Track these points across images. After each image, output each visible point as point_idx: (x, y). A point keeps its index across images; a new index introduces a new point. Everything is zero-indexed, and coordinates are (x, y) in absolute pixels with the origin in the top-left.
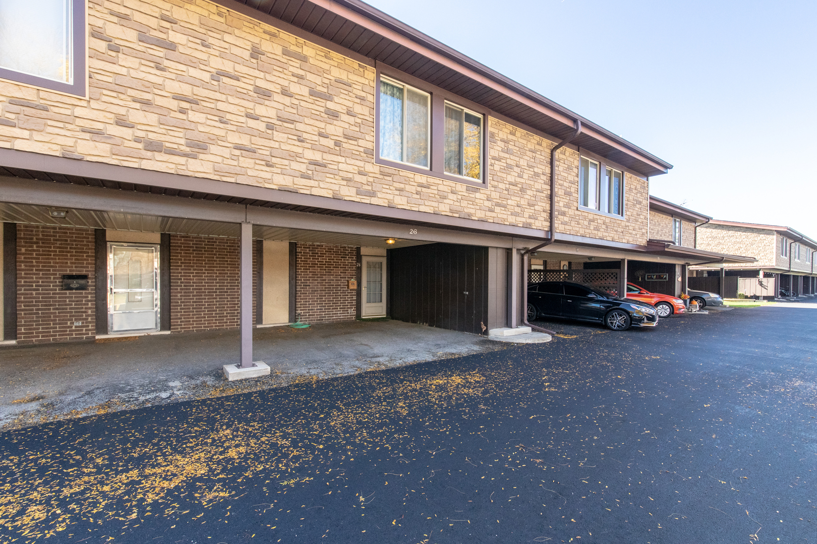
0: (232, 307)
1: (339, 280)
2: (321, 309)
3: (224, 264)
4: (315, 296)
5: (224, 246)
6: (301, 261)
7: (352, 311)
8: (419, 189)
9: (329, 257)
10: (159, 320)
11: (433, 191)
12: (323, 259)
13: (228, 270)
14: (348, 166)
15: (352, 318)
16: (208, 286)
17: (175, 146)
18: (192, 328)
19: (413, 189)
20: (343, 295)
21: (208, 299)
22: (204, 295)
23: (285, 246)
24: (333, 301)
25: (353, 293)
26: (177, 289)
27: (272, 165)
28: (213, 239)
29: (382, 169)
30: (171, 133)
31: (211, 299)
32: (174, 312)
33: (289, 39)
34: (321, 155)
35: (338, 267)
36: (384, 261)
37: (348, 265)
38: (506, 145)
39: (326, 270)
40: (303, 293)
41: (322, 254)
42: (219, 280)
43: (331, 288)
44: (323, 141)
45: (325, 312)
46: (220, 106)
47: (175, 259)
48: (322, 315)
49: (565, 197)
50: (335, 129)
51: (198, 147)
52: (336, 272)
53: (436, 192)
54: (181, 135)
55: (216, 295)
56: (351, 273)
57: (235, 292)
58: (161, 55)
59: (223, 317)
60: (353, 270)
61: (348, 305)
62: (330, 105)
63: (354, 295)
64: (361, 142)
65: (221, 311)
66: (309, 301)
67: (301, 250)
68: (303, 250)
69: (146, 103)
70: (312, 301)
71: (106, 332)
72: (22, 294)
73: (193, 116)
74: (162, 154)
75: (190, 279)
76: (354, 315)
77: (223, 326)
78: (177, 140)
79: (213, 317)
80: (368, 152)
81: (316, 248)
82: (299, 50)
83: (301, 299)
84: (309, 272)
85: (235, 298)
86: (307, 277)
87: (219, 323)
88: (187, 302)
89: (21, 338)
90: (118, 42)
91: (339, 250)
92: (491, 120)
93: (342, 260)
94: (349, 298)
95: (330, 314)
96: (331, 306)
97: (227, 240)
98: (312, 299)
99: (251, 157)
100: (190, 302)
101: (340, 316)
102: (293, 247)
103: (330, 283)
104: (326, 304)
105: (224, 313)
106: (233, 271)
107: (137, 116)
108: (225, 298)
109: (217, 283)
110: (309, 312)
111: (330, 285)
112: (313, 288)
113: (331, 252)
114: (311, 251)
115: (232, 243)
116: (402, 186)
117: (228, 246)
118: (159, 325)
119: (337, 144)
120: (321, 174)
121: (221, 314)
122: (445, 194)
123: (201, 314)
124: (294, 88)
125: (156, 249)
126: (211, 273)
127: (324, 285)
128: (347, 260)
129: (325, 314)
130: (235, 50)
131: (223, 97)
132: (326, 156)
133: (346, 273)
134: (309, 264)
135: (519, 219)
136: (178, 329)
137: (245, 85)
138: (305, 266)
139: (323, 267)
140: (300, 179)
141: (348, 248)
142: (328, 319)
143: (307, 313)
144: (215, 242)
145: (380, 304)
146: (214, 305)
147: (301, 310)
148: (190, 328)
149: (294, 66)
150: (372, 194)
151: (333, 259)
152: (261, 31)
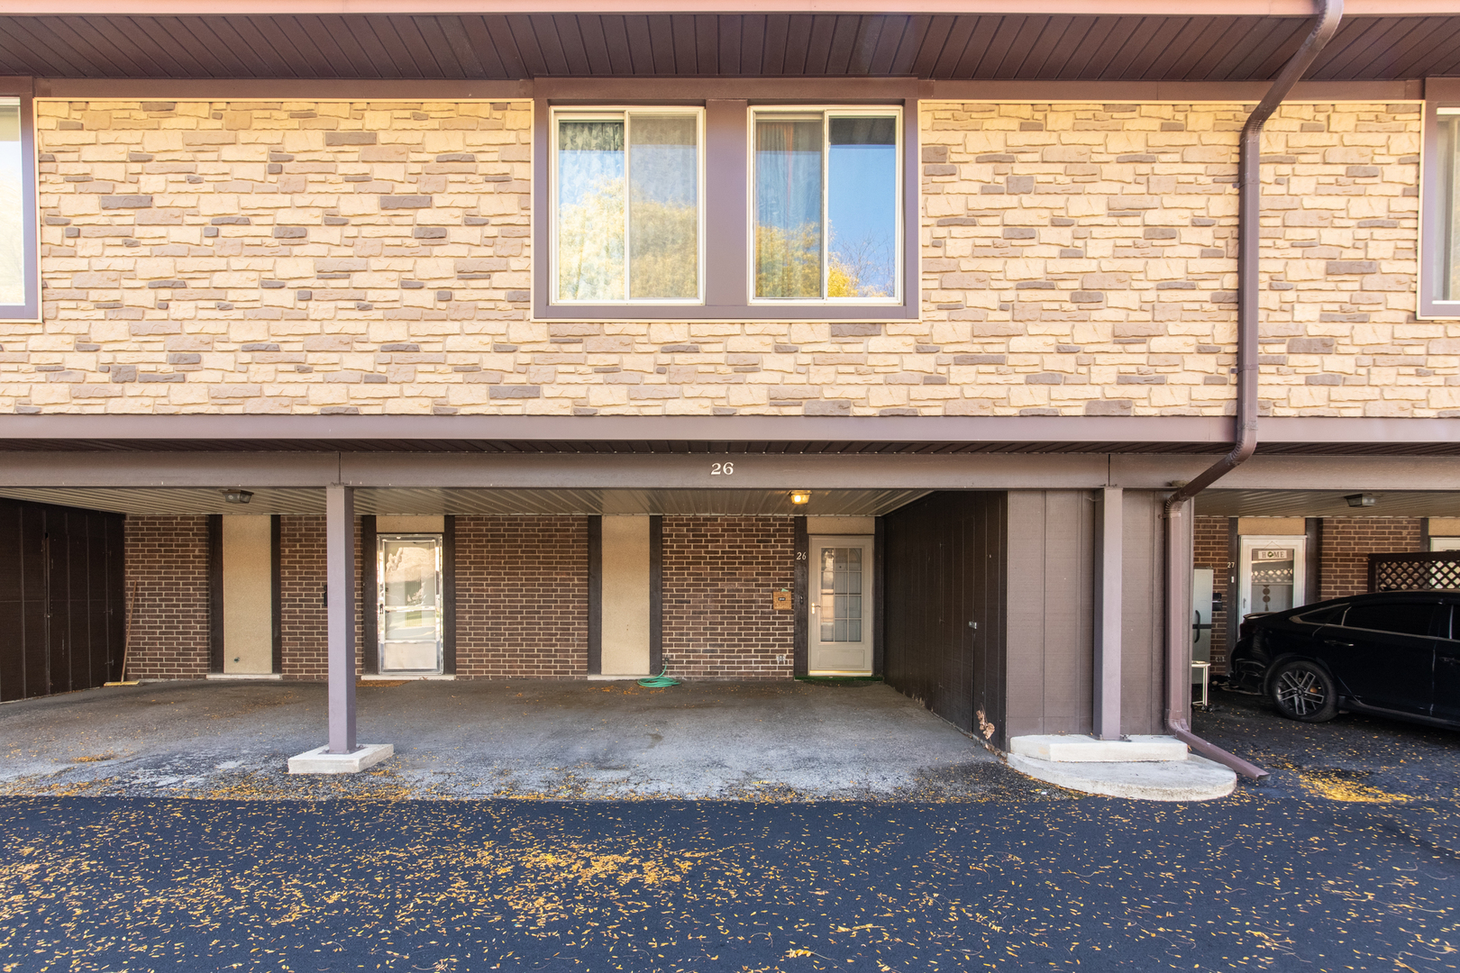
0: (546, 640)
1: (753, 591)
2: (712, 651)
3: (534, 563)
4: (700, 623)
5: (534, 530)
6: (671, 552)
7: (784, 659)
8: (666, 359)
9: (730, 541)
10: (442, 657)
11: (713, 355)
12: (716, 547)
13: (539, 574)
14: (466, 339)
15: (786, 673)
16: (509, 601)
17: (152, 368)
18: (487, 672)
19: (647, 363)
20: (762, 624)
21: (510, 624)
22: (504, 618)
23: (642, 523)
24: (741, 634)
25: (786, 618)
26: (464, 607)
27: (307, 369)
28: (516, 519)
29: (555, 329)
30: (148, 347)
31: (514, 624)
32: (460, 645)
33: (337, 110)
34: (406, 327)
35: (752, 563)
36: (868, 546)
37: (774, 558)
38: (1003, 168)
39: (723, 569)
40: (675, 618)
41: (716, 536)
42: (526, 590)
43: (734, 607)
44: (412, 297)
45: (723, 657)
46: (219, 280)
47: (462, 557)
48: (716, 663)
49: (1331, 286)
50: (437, 266)
51: (187, 361)
52: (746, 574)
53: (720, 358)
54: (160, 346)
55: (522, 618)
56: (781, 574)
57: (551, 612)
58: (130, 220)
59: (532, 656)
60: (787, 569)
61: (774, 645)
62: (424, 216)
63: (789, 624)
64: (497, 279)
65: (530, 645)
66: (688, 634)
67: (672, 530)
68: (674, 530)
69: (115, 306)
70: (694, 634)
71: (375, 671)
72: (286, 611)
73: (178, 310)
74: (136, 384)
75: (483, 590)
76: (790, 668)
77: (533, 672)
78: (155, 357)
79: (518, 656)
80: (517, 297)
81: (703, 525)
82: (358, 125)
83: (670, 629)
84: (688, 574)
85: (552, 624)
86: (683, 585)
87: (526, 667)
88: (478, 629)
89: (285, 671)
90: (75, 221)
91: (753, 525)
92: (928, 110)
93: (759, 547)
94: (777, 629)
95: (733, 662)
96: (735, 646)
97: (539, 520)
98: (695, 629)
99: (270, 360)
100: (483, 629)
101: (757, 668)
102: (656, 524)
103: (734, 596)
104: (725, 640)
105: (533, 651)
106: (549, 574)
107: (102, 331)
108: (535, 624)
109: (522, 596)
110: (689, 657)
111: (733, 602)
112: (696, 607)
113: (735, 530)
114: (693, 530)
115: (547, 525)
116: (613, 359)
117: (539, 530)
118: (442, 665)
119: (445, 296)
120: (404, 368)
121: (530, 651)
122: (752, 359)
123: (499, 650)
124: (348, 206)
125: (437, 541)
126: (514, 580)
127: (720, 602)
128: (773, 546)
129: (722, 662)
130: (242, 171)
131: (221, 263)
132: (415, 327)
133: (769, 574)
134: (688, 558)
135: (1062, 392)
136: (465, 672)
137: (261, 229)
138: (679, 563)
139: (717, 563)
140: (363, 386)
141: (775, 519)
142: (728, 673)
143: (683, 657)
144: (520, 525)
145: (855, 646)
146: (519, 634)
147: (670, 651)
148: (482, 672)
149: (350, 161)
150: (532, 392)
151: (740, 547)
152: (285, 115)
